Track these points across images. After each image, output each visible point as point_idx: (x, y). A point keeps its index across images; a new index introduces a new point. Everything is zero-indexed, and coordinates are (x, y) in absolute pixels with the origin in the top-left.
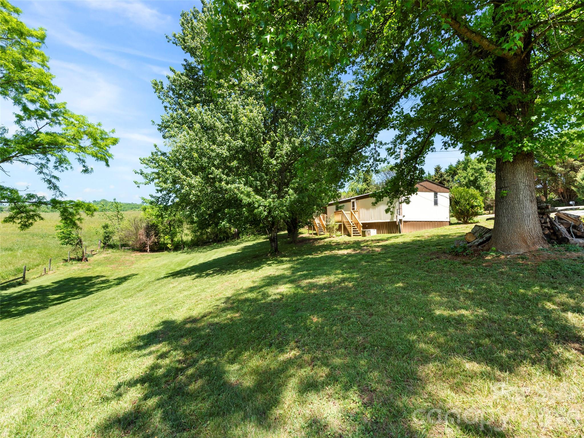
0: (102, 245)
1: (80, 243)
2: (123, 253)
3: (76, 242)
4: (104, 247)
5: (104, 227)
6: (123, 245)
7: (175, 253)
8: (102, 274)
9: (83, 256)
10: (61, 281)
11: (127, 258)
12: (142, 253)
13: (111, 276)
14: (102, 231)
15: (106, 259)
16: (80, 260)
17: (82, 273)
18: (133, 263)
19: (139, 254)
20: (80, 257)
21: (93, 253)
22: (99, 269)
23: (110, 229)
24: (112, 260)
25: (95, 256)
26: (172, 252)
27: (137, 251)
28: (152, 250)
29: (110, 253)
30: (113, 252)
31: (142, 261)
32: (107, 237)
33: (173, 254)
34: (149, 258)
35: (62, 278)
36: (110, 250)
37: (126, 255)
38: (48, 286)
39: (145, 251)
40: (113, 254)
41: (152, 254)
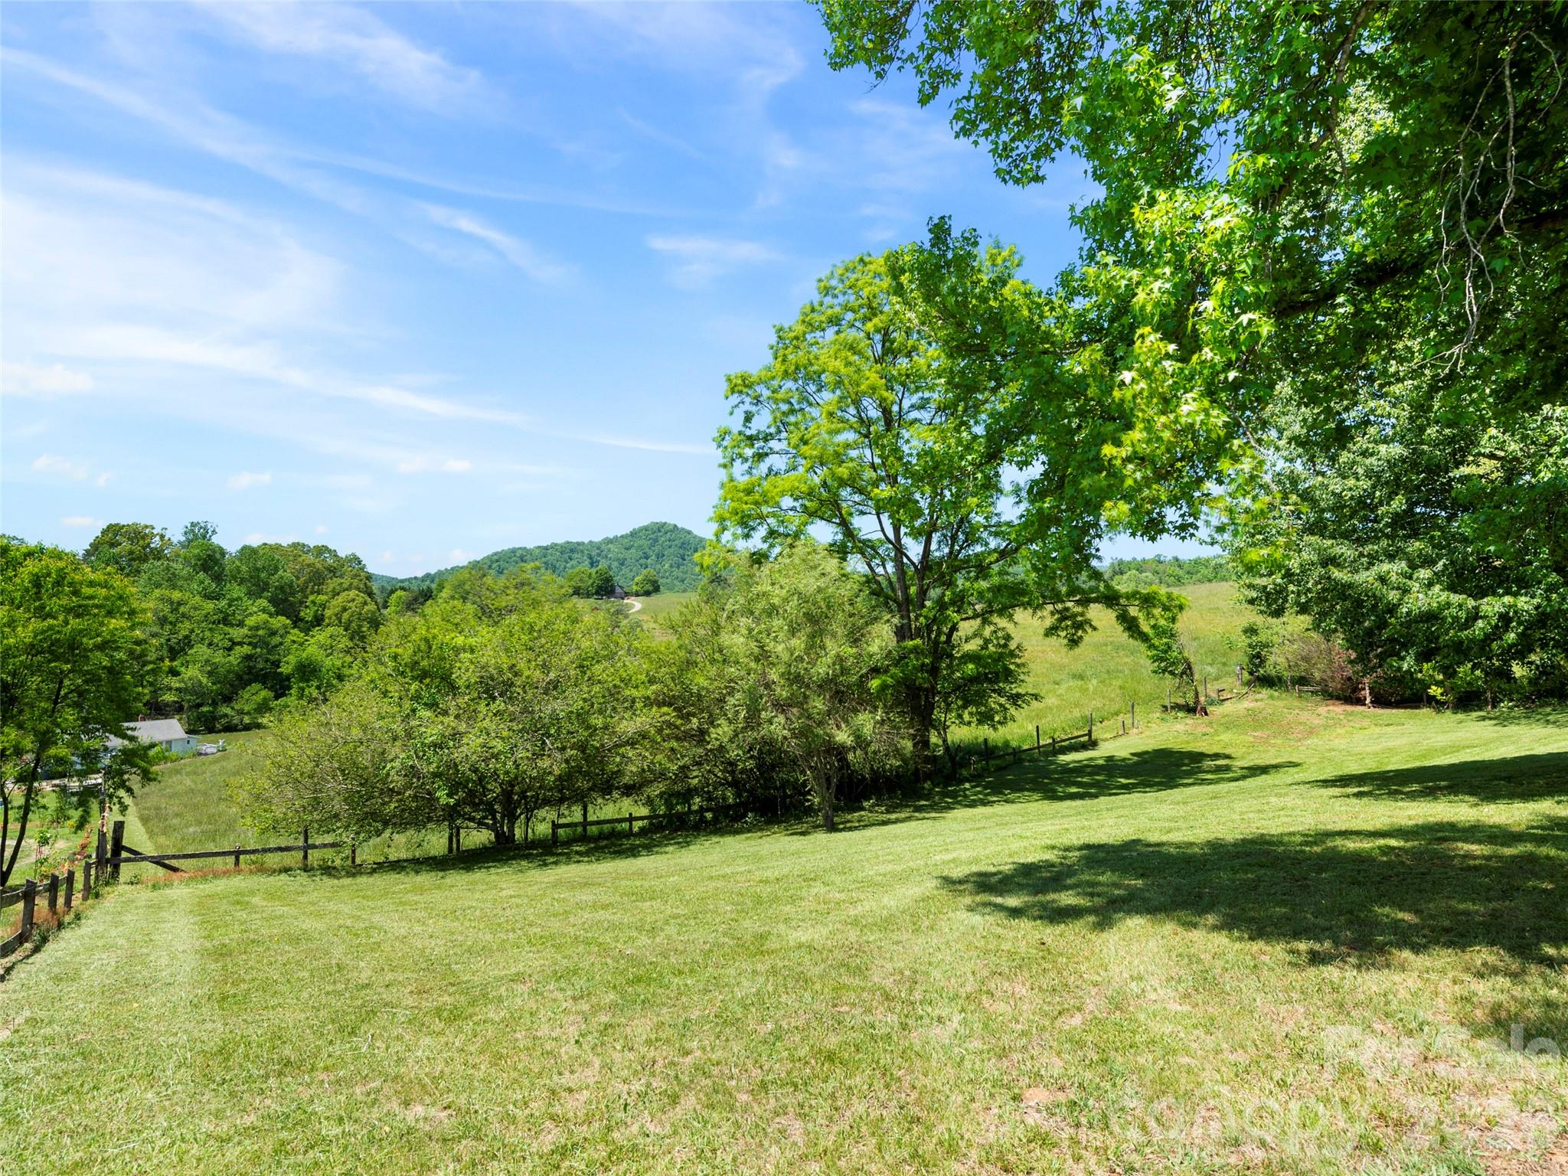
0: (1246, 676)
1: (1188, 670)
2: (1296, 703)
3: (1181, 668)
4: (1248, 683)
5: (1245, 631)
6: (1302, 681)
7: (1460, 716)
8: (1227, 752)
9: (1197, 702)
10: (1147, 752)
11: (1305, 716)
12: (1349, 708)
13: (1243, 758)
14: (1243, 641)
15: (1252, 714)
16: (1190, 710)
17: (1188, 742)
18: (1312, 732)
19: (1338, 709)
20: (1191, 704)
21: (1225, 695)
22: (1226, 737)
23: (1263, 637)
24: (1265, 718)
25: (1227, 704)
26: (1448, 713)
27: (1338, 698)
28: (1381, 701)
29: (1264, 699)
30: (1271, 697)
31: (1339, 731)
32: (1257, 659)
33: (1449, 718)
34: (1366, 723)
35: (1150, 748)
36: (1265, 693)
37: (1302, 709)
38: (1124, 759)
39: (1360, 702)
40: (1271, 702)
41: (1380, 711)
